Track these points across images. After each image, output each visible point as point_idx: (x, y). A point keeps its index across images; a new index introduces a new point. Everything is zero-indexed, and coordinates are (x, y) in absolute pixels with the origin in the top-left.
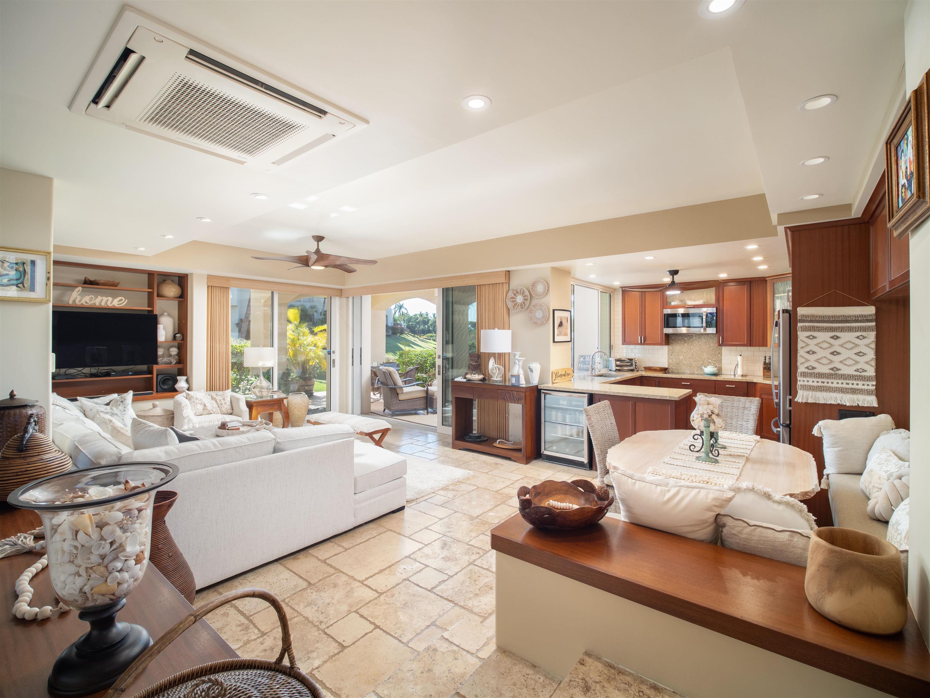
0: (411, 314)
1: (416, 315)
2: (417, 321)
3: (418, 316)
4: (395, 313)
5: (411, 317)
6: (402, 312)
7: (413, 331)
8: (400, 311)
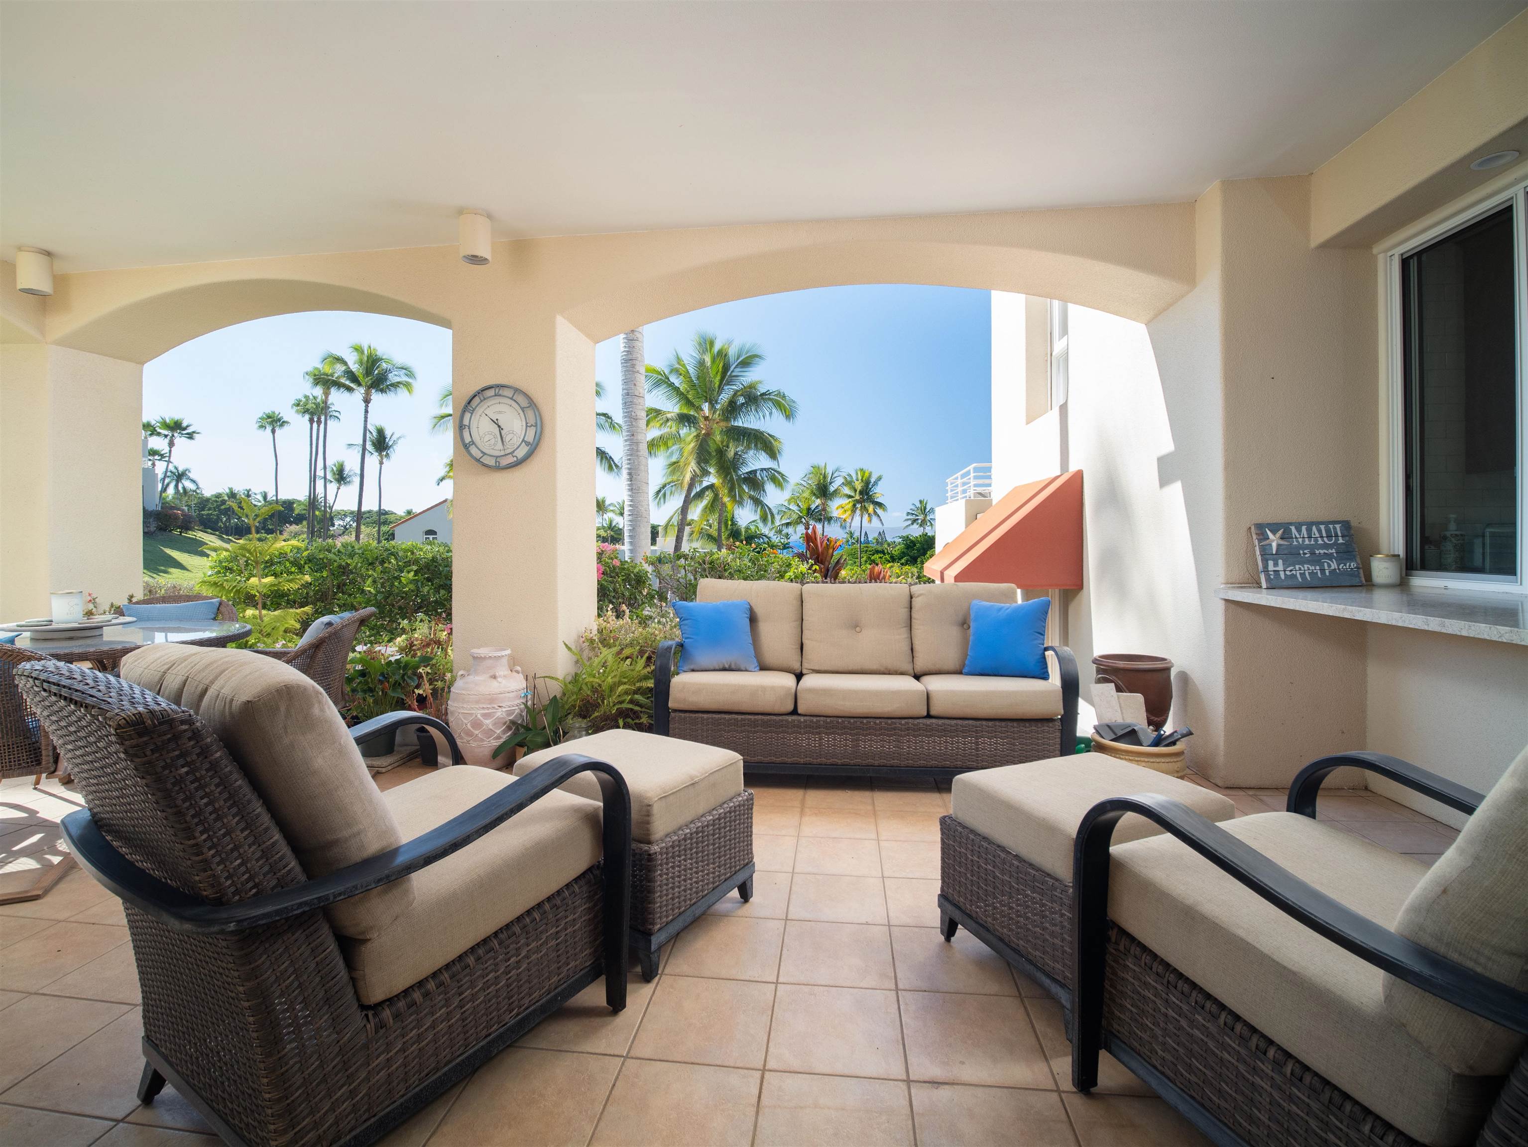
0: (208, 492)
1: (218, 496)
2: (223, 507)
3: (226, 498)
4: (164, 489)
5: (208, 500)
6: (184, 488)
7: (209, 525)
8: (176, 486)
